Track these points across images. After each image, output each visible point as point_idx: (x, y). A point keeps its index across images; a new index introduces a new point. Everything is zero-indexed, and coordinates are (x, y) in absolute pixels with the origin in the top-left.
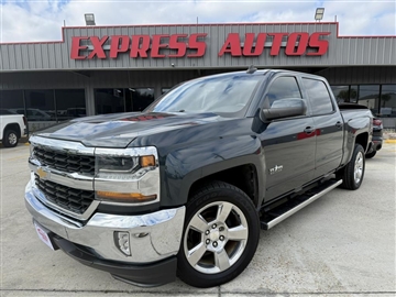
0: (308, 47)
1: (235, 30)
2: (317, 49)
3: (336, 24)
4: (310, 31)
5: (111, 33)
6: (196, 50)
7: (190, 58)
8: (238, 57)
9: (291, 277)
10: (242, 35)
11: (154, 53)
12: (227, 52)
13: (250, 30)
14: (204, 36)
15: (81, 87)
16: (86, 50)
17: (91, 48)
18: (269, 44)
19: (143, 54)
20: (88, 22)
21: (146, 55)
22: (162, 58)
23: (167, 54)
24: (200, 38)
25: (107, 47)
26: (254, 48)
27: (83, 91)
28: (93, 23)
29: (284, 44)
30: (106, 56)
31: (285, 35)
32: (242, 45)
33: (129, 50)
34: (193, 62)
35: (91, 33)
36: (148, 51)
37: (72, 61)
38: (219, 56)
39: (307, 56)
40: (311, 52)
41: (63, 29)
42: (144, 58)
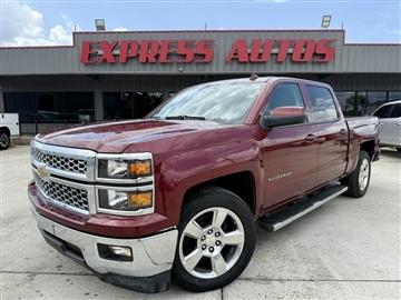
0: (315, 54)
1: (243, 36)
2: (323, 56)
3: (343, 31)
4: (317, 38)
5: (121, 38)
6: (204, 56)
7: (198, 63)
8: (245, 63)
9: (287, 267)
10: (249, 42)
11: (163, 58)
12: (235, 58)
13: (256, 36)
14: (212, 42)
15: (91, 90)
16: (96, 54)
17: (100, 52)
18: (275, 51)
19: (152, 59)
20: (98, 27)
21: (154, 60)
22: (171, 64)
23: (175, 59)
24: (208, 44)
25: (117, 52)
26: (260, 54)
27: (92, 94)
28: (103, 28)
29: (290, 51)
30: (115, 60)
31: (292, 42)
32: (249, 51)
33: (138, 55)
34: (201, 67)
35: (101, 38)
36: (157, 56)
37: (82, 65)
38: (226, 62)
39: (313, 63)
40: (317, 59)
41: (74, 34)
42: (153, 63)
